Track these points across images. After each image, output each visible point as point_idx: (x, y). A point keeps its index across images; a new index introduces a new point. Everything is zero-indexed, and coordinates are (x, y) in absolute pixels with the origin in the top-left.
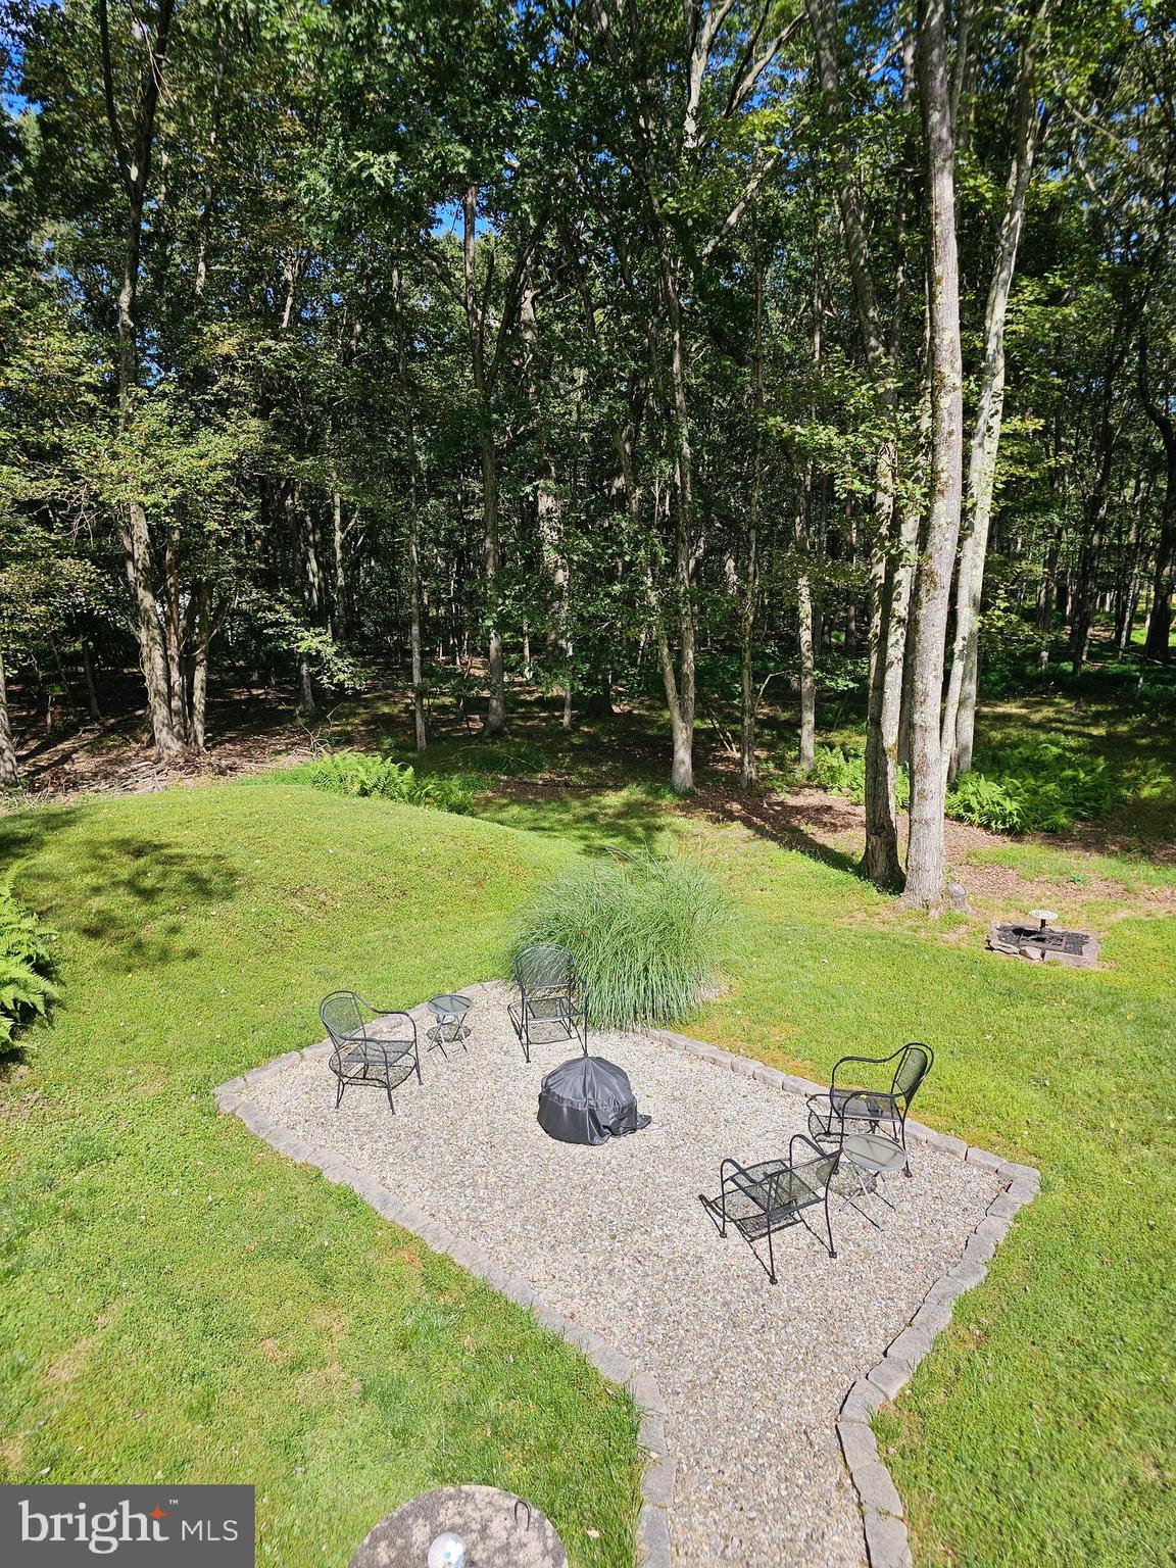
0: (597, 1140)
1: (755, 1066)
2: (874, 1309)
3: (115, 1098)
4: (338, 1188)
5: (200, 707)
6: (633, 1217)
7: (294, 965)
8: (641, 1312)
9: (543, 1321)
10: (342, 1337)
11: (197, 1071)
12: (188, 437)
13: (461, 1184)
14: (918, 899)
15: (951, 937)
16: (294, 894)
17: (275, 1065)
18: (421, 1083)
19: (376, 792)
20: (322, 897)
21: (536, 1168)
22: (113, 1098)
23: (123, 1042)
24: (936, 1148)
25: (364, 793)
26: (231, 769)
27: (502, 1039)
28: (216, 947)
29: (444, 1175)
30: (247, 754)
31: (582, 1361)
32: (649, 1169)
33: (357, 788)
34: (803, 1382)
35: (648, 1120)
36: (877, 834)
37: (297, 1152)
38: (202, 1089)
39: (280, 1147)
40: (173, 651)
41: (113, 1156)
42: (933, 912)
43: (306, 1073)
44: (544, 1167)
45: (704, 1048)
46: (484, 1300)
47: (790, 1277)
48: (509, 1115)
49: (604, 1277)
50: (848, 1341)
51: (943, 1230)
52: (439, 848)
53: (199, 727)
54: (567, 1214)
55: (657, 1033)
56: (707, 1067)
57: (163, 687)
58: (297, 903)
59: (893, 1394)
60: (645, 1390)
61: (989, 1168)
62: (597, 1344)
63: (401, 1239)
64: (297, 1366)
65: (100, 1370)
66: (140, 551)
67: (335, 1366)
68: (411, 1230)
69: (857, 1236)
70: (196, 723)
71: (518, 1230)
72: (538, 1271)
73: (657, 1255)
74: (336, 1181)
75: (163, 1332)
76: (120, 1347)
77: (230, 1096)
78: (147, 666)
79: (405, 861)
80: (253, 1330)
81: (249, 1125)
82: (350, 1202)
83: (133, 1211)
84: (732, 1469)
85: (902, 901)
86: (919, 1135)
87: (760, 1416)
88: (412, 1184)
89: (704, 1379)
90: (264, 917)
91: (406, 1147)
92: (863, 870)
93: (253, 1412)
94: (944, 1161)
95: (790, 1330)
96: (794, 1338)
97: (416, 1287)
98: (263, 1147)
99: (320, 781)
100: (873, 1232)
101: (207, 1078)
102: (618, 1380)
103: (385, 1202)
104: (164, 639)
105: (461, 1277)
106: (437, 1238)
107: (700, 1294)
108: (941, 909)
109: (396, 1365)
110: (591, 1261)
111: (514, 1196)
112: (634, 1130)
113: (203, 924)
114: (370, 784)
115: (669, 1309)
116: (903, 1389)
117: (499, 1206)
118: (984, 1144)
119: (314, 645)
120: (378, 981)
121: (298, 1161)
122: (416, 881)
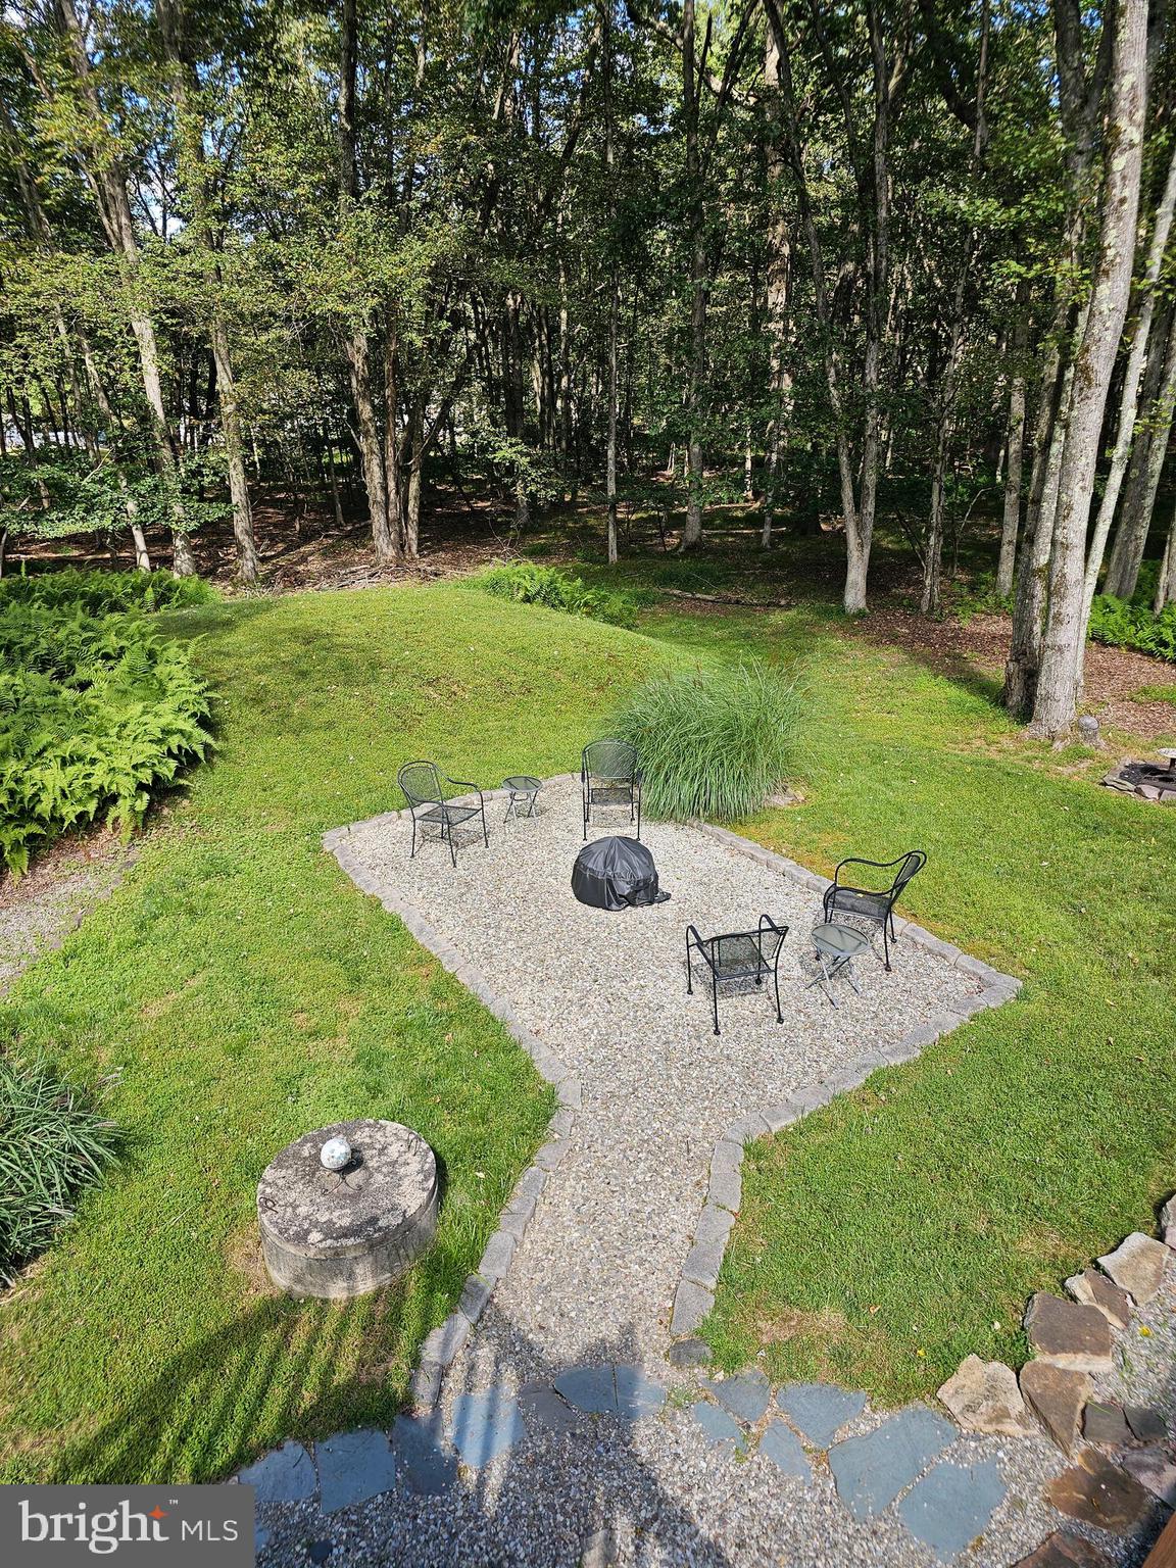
0: (614, 907)
1: (787, 864)
2: (797, 1067)
3: (249, 834)
4: (390, 915)
5: (414, 516)
6: (619, 968)
7: (417, 743)
8: (593, 1037)
9: (512, 1031)
10: (356, 1020)
11: (315, 818)
12: (394, 245)
13: (488, 926)
14: (1044, 730)
15: (1067, 770)
16: (429, 684)
17: (376, 820)
18: (487, 847)
19: (539, 600)
20: (455, 688)
21: (555, 921)
22: (248, 832)
23: (265, 790)
24: (930, 951)
25: (528, 599)
26: (436, 575)
27: (571, 820)
28: (354, 721)
29: (477, 917)
30: (455, 563)
31: (529, 1064)
32: (650, 934)
33: (521, 594)
34: (706, 1108)
35: (668, 897)
36: (1017, 661)
37: (368, 886)
38: (314, 832)
39: (357, 881)
40: (390, 462)
41: (233, 872)
42: (1057, 744)
43: (399, 829)
44: (561, 922)
45: (747, 845)
46: (470, 1011)
47: (734, 1033)
48: (550, 879)
49: (575, 1009)
50: (761, 1086)
51: (897, 1016)
52: (571, 652)
53: (412, 535)
54: (563, 959)
55: (709, 828)
56: (745, 861)
57: (380, 496)
58: (430, 691)
59: (776, 1127)
60: (568, 1093)
61: (974, 974)
62: (546, 1053)
63: (425, 959)
64: (314, 1034)
65: (178, 1012)
66: (359, 362)
67: (344, 1039)
68: (434, 953)
69: (811, 1010)
70: (410, 531)
71: (518, 965)
72: (523, 996)
73: (626, 999)
74: (390, 911)
75: (228, 997)
76: (196, 1000)
77: (331, 839)
78: (368, 476)
79: (536, 662)
80: (290, 1005)
81: (341, 862)
82: (396, 926)
83: (234, 912)
84: (615, 1155)
85: (1026, 732)
86: (917, 938)
87: (657, 1125)
88: (449, 920)
89: (624, 1092)
90: (399, 700)
91: (455, 892)
92: (1000, 699)
93: (272, 1058)
94: (932, 963)
95: (713, 1070)
96: (713, 1076)
97: (424, 996)
98: (346, 880)
99: (494, 586)
100: (828, 1008)
101: (321, 824)
102: (550, 1080)
103: (421, 931)
104: (382, 449)
105: (459, 992)
106: (451, 962)
107: (649, 1032)
108: (1068, 742)
109: (389, 1045)
110: (569, 995)
111: (527, 939)
112: (651, 903)
113: (347, 700)
114: (533, 591)
115: (616, 1040)
116: (787, 1127)
117: (511, 945)
118: (982, 954)
119: (508, 455)
120: (485, 763)
121: (368, 893)
122: (543, 681)
